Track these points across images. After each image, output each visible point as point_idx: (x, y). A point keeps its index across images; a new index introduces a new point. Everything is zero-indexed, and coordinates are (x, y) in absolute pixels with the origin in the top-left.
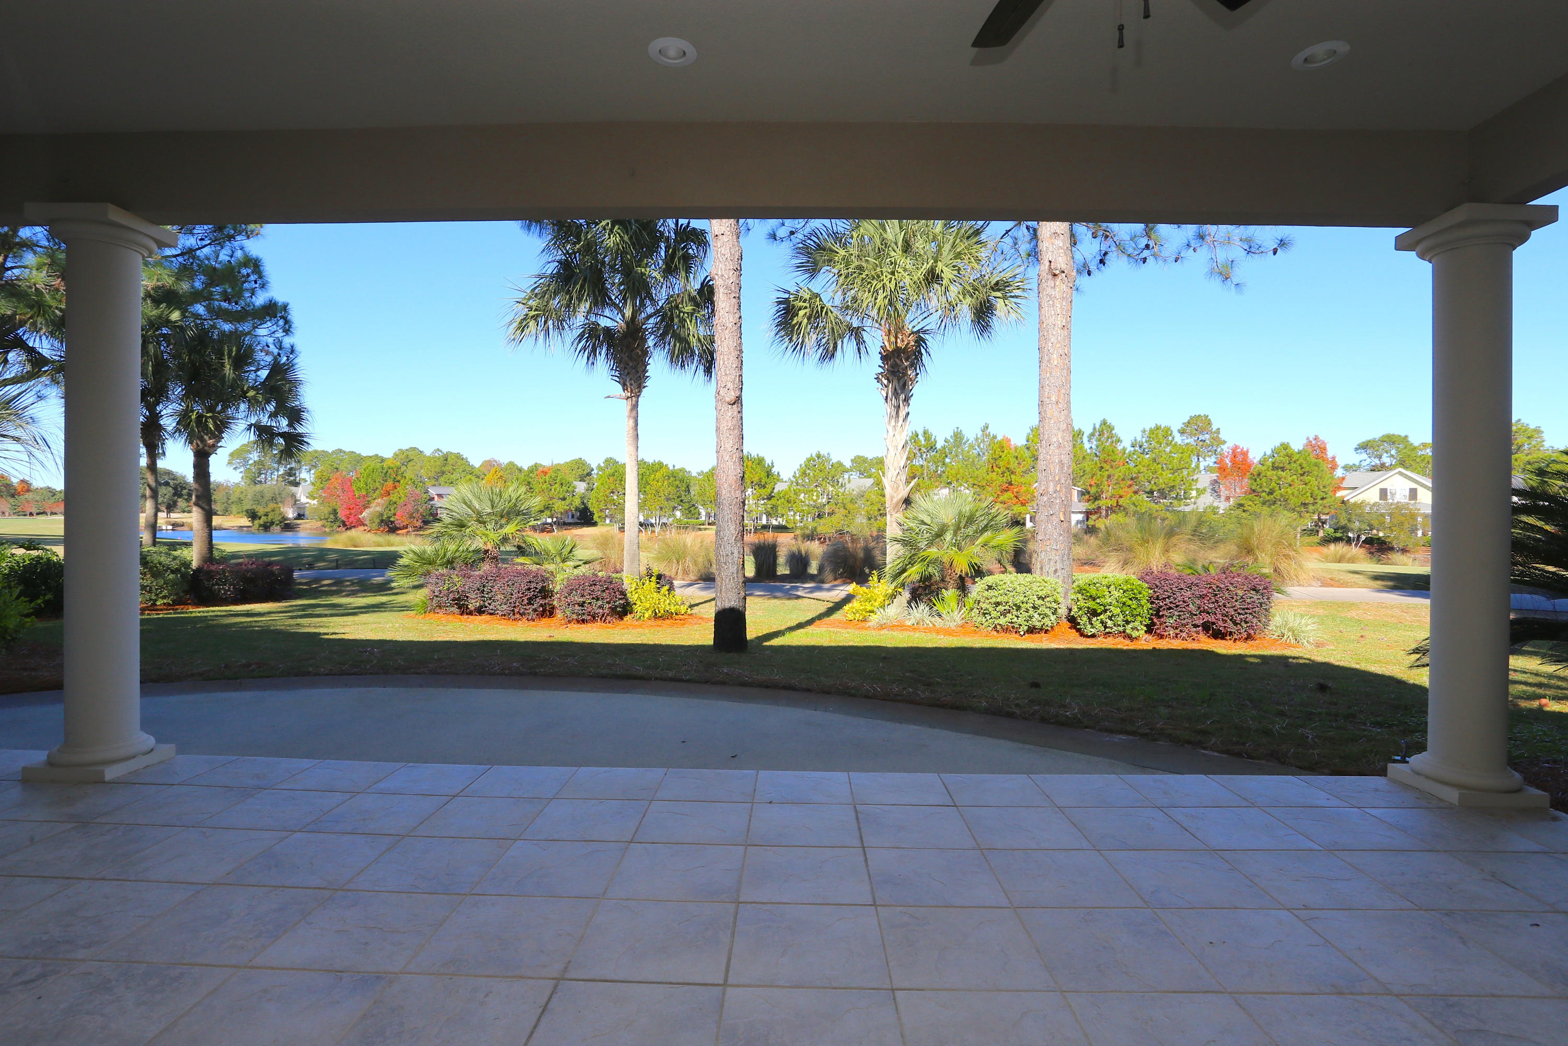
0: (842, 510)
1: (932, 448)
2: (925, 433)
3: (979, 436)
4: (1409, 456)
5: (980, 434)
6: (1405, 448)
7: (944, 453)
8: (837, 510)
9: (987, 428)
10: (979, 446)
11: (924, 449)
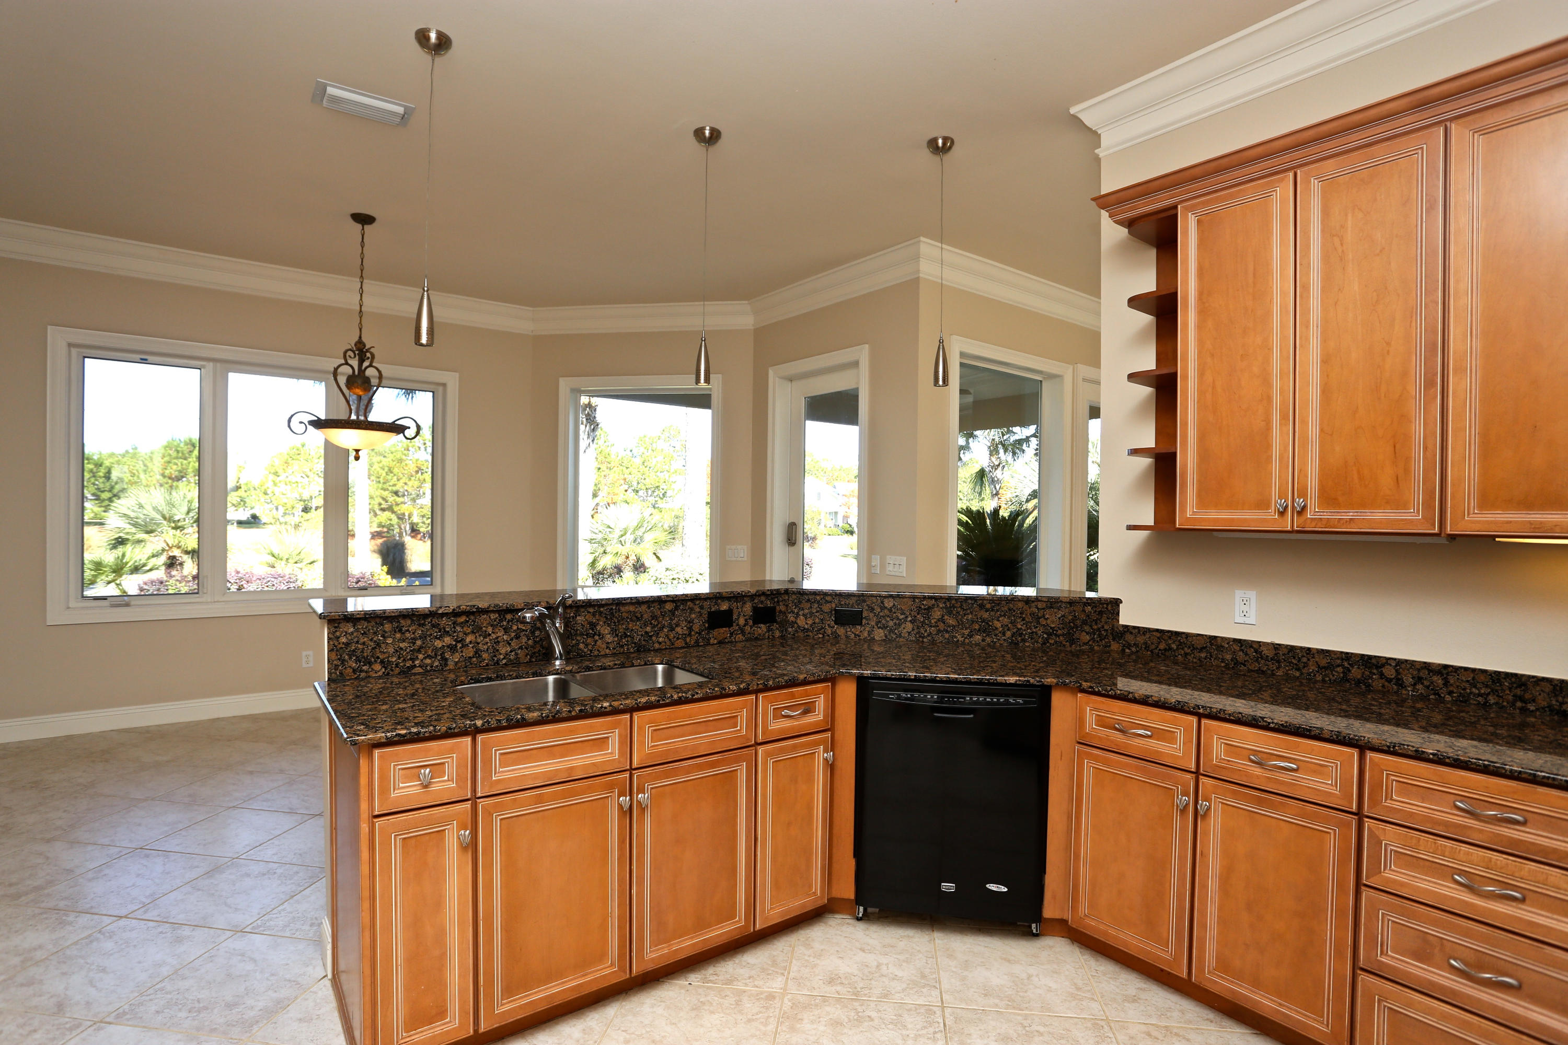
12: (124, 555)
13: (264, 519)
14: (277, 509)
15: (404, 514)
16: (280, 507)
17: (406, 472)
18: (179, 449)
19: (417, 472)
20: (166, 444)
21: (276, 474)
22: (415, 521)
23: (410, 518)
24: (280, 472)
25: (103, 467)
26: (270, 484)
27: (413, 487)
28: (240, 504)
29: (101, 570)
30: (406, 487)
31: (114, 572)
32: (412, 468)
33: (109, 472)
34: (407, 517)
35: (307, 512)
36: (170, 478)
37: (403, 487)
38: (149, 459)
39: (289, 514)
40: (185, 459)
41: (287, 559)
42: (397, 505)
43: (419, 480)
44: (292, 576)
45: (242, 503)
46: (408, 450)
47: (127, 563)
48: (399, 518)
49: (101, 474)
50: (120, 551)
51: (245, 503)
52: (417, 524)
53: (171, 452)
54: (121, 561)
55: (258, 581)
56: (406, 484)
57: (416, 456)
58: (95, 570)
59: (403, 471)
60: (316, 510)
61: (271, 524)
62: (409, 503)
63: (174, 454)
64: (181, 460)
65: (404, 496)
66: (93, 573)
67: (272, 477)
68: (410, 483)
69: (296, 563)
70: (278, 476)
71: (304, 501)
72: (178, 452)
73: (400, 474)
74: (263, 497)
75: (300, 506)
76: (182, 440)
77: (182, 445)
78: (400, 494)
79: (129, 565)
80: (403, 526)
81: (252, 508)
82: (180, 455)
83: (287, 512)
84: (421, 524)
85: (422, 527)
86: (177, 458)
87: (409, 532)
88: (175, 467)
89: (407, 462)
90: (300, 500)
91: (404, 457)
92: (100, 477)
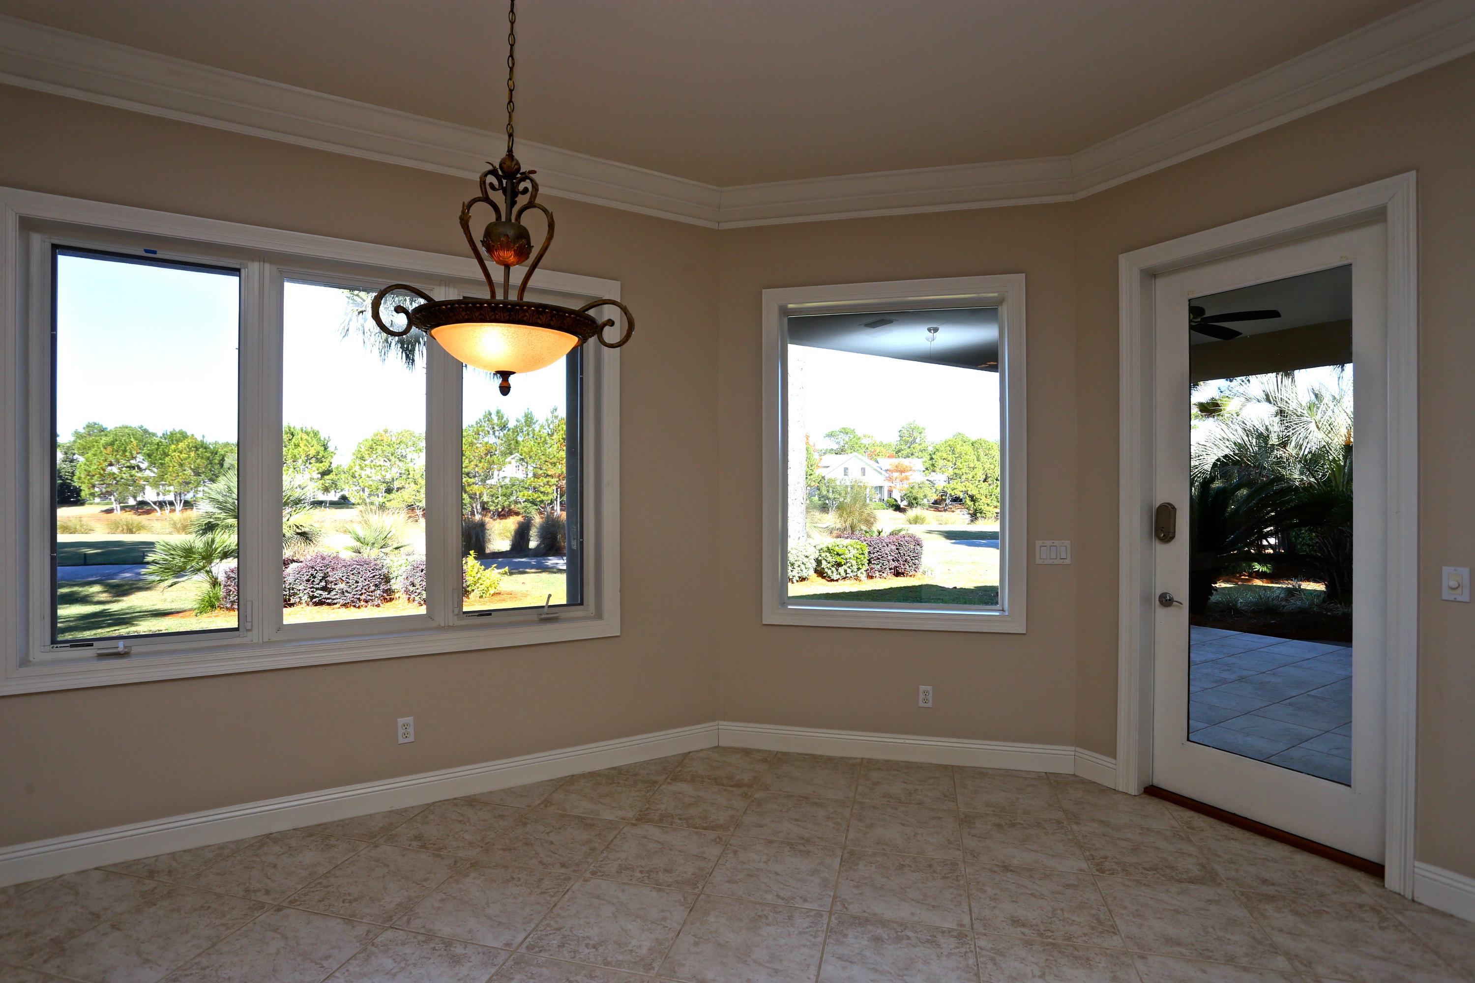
0: (412, 485)
1: (503, 427)
2: (498, 412)
3: (549, 418)
4: (857, 443)
5: (550, 416)
6: (854, 437)
7: (517, 431)
8: (407, 486)
9: (556, 410)
10: (549, 426)
11: (497, 428)
12: (213, 541)
13: (352, 500)
14: (363, 490)
15: (475, 494)
16: (366, 489)
17: (477, 454)
19: (486, 455)
21: (362, 458)
22: (485, 500)
23: (480, 497)
24: (367, 457)
25: (218, 455)
26: (357, 468)
27: (483, 468)
28: (332, 486)
29: (191, 557)
30: (477, 469)
31: (203, 558)
32: (482, 450)
33: (223, 460)
34: (478, 497)
35: (389, 493)
37: (474, 469)
39: (374, 495)
41: (373, 544)
42: (469, 485)
43: (489, 461)
44: (378, 562)
45: (334, 486)
46: (479, 434)
47: (216, 549)
48: (471, 498)
49: (217, 461)
50: (209, 536)
51: (336, 485)
52: (487, 503)
54: (211, 547)
55: (343, 569)
56: (477, 466)
57: (486, 440)
58: (185, 557)
59: (474, 454)
60: (397, 491)
61: (358, 504)
62: (480, 483)
65: (475, 477)
66: (182, 560)
67: (358, 462)
68: (481, 465)
69: (381, 548)
70: (364, 460)
71: (387, 483)
73: (471, 456)
74: (351, 481)
75: (383, 487)
78: (471, 475)
79: (219, 550)
80: (474, 505)
81: (342, 490)
83: (372, 493)
84: (491, 503)
85: (491, 506)
87: (480, 511)
89: (478, 445)
90: (384, 482)
91: (475, 441)
92: (215, 464)
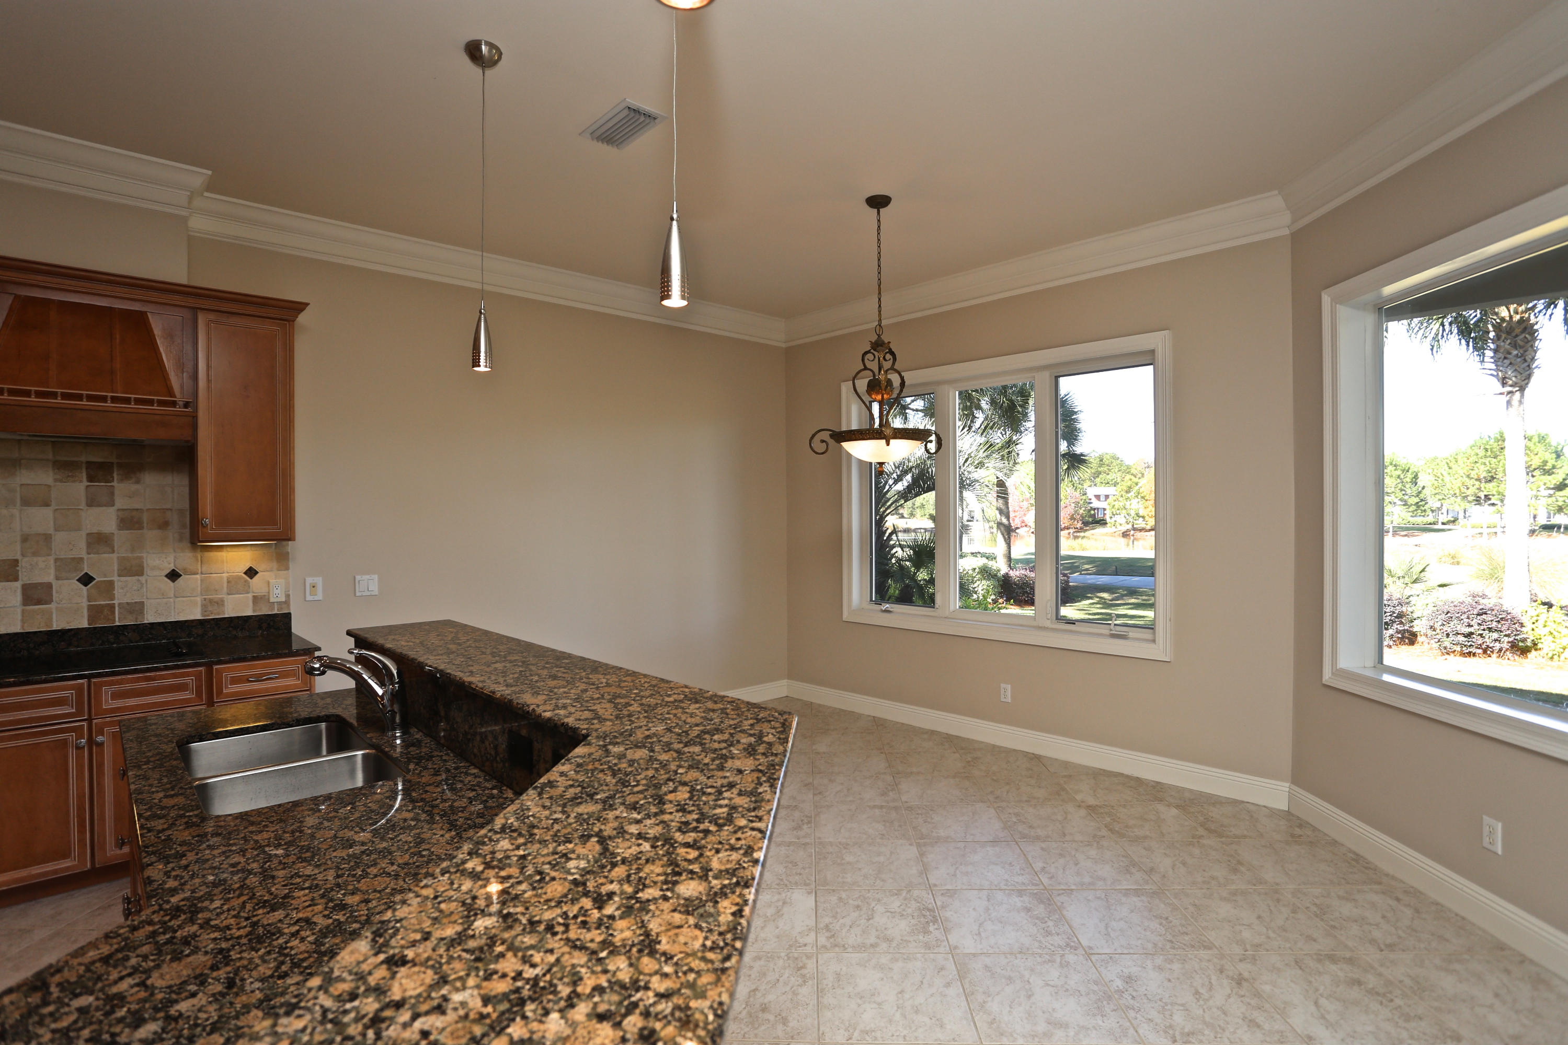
18: (1488, 447)
20: (1472, 443)
33: (1416, 477)
36: (1479, 480)
38: (1454, 461)
40: (1495, 457)
53: (1478, 451)
63: (1482, 453)
64: (1489, 459)
72: (1486, 450)
76: (1492, 437)
77: (1492, 442)
82: (1489, 453)
86: (1486, 457)
88: (1482, 468)
